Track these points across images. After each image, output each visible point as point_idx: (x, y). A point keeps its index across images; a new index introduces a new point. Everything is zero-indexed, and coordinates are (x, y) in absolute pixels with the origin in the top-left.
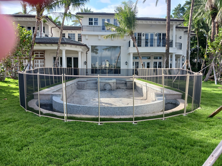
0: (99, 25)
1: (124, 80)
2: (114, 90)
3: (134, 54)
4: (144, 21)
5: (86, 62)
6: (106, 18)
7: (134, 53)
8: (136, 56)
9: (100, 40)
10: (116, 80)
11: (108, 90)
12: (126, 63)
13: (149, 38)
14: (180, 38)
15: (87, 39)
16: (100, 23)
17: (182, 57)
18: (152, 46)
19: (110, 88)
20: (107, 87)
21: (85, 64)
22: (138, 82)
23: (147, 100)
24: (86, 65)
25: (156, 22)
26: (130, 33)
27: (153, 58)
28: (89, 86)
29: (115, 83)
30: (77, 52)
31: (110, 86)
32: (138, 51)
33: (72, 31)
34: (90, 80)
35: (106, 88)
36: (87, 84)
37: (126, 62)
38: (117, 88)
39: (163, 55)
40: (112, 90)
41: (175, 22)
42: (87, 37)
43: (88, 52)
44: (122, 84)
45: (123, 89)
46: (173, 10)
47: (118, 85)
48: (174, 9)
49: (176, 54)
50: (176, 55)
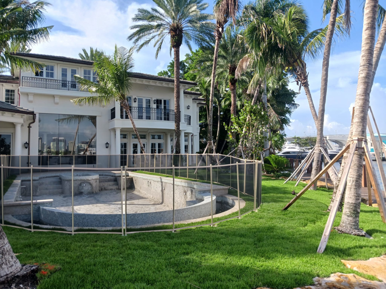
0: (55, 78)
1: (110, 174)
2: (96, 193)
3: (122, 130)
4: (137, 79)
5: (28, 144)
6: (69, 68)
7: (122, 128)
8: (125, 134)
9: (57, 104)
10: (100, 175)
11: (87, 194)
12: (107, 145)
13: (144, 105)
14: (188, 109)
15: (31, 102)
16: (58, 74)
17: (192, 136)
18: (148, 118)
19: (90, 189)
20: (84, 188)
21: (26, 148)
22: (140, 176)
23: (163, 204)
24: (28, 149)
25: (162, 83)
26: (120, 97)
27: (150, 138)
28: (47, 189)
29: (98, 181)
30: (13, 125)
31: (89, 186)
32: (134, 126)
33: (4, 84)
34: (43, 178)
35: (83, 191)
36: (41, 184)
37: (107, 143)
38: (100, 189)
39: (164, 133)
40: (93, 193)
41: (183, 86)
42: (31, 98)
43: (31, 125)
44: (109, 181)
45: (111, 189)
46: (168, 66)
47: (102, 184)
48: (170, 64)
49: (185, 131)
50: (185, 133)
